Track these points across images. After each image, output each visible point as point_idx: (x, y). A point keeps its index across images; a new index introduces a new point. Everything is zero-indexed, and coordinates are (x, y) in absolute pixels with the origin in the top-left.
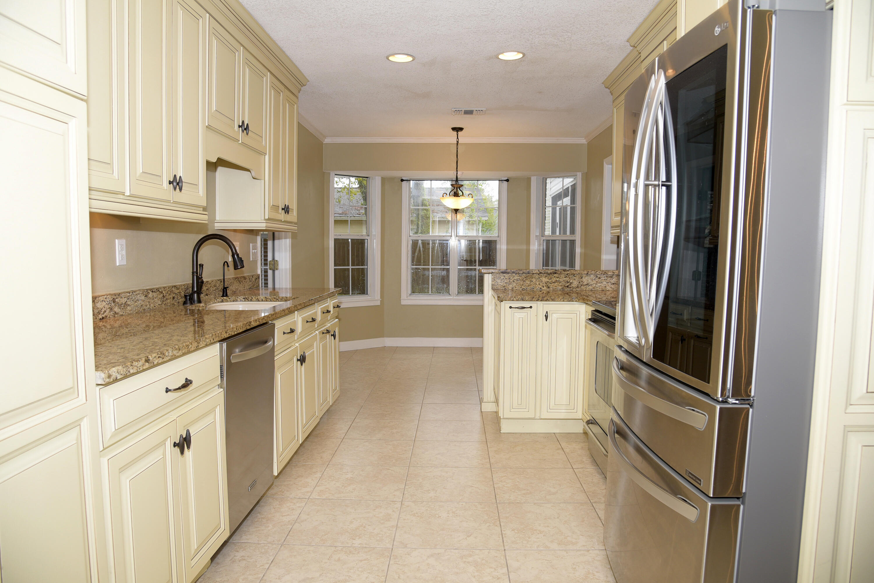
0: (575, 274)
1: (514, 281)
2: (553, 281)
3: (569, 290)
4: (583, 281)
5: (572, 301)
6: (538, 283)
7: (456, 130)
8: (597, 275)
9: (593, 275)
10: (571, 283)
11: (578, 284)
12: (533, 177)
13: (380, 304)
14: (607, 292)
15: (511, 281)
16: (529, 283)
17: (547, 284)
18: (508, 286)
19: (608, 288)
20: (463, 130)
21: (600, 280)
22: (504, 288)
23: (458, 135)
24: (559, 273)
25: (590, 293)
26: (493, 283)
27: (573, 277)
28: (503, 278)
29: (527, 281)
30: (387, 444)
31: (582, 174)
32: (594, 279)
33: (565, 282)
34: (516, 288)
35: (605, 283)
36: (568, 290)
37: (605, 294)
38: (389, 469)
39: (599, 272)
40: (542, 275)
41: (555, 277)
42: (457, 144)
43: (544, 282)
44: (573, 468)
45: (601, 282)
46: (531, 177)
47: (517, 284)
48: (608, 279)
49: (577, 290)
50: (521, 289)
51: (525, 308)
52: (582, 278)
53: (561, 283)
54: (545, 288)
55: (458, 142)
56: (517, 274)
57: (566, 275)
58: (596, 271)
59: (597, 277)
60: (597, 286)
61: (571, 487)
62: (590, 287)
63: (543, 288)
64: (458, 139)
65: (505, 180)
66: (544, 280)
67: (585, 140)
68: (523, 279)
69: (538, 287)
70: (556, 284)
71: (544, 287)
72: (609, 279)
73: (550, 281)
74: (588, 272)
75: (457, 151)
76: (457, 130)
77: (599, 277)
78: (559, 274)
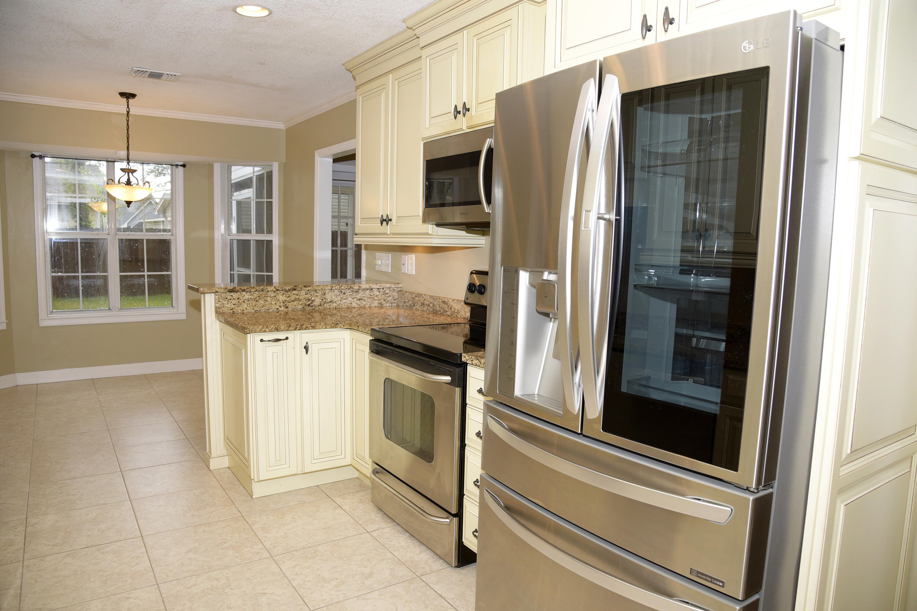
0: (316, 290)
1: (244, 302)
2: (292, 300)
3: (311, 309)
4: (327, 298)
5: (336, 328)
6: (274, 303)
7: (125, 97)
8: (342, 290)
9: (337, 291)
10: (313, 301)
11: (320, 302)
12: (216, 163)
13: (6, 329)
14: (353, 309)
15: (240, 301)
16: (263, 303)
17: (285, 303)
18: (237, 308)
19: (354, 305)
20: (136, 98)
21: (345, 296)
22: (232, 311)
23: (128, 103)
24: (299, 289)
25: (335, 312)
26: (218, 305)
27: (315, 293)
28: (230, 298)
29: (261, 301)
30: (103, 553)
31: (279, 164)
32: (338, 294)
33: (306, 300)
34: (247, 311)
35: (350, 299)
36: (309, 309)
37: (351, 312)
38: (129, 598)
39: (344, 287)
40: (279, 292)
41: (294, 294)
42: (127, 114)
43: (281, 301)
44: (368, 532)
45: (346, 298)
46: (214, 163)
47: (249, 306)
48: (353, 294)
49: (320, 309)
50: (253, 311)
51: (280, 340)
52: (324, 294)
53: (301, 301)
54: (283, 308)
55: (129, 113)
56: (248, 293)
57: (307, 292)
58: (341, 286)
59: (342, 292)
60: (342, 302)
61: (383, 560)
62: (335, 305)
63: (280, 309)
64: (129, 109)
65: (181, 166)
66: (281, 298)
67: (283, 126)
68: (256, 298)
69: (274, 307)
70: (296, 302)
71: (281, 307)
72: (355, 294)
73: (288, 299)
74: (332, 287)
75: (128, 124)
76: (128, 96)
77: (344, 292)
78: (299, 291)
